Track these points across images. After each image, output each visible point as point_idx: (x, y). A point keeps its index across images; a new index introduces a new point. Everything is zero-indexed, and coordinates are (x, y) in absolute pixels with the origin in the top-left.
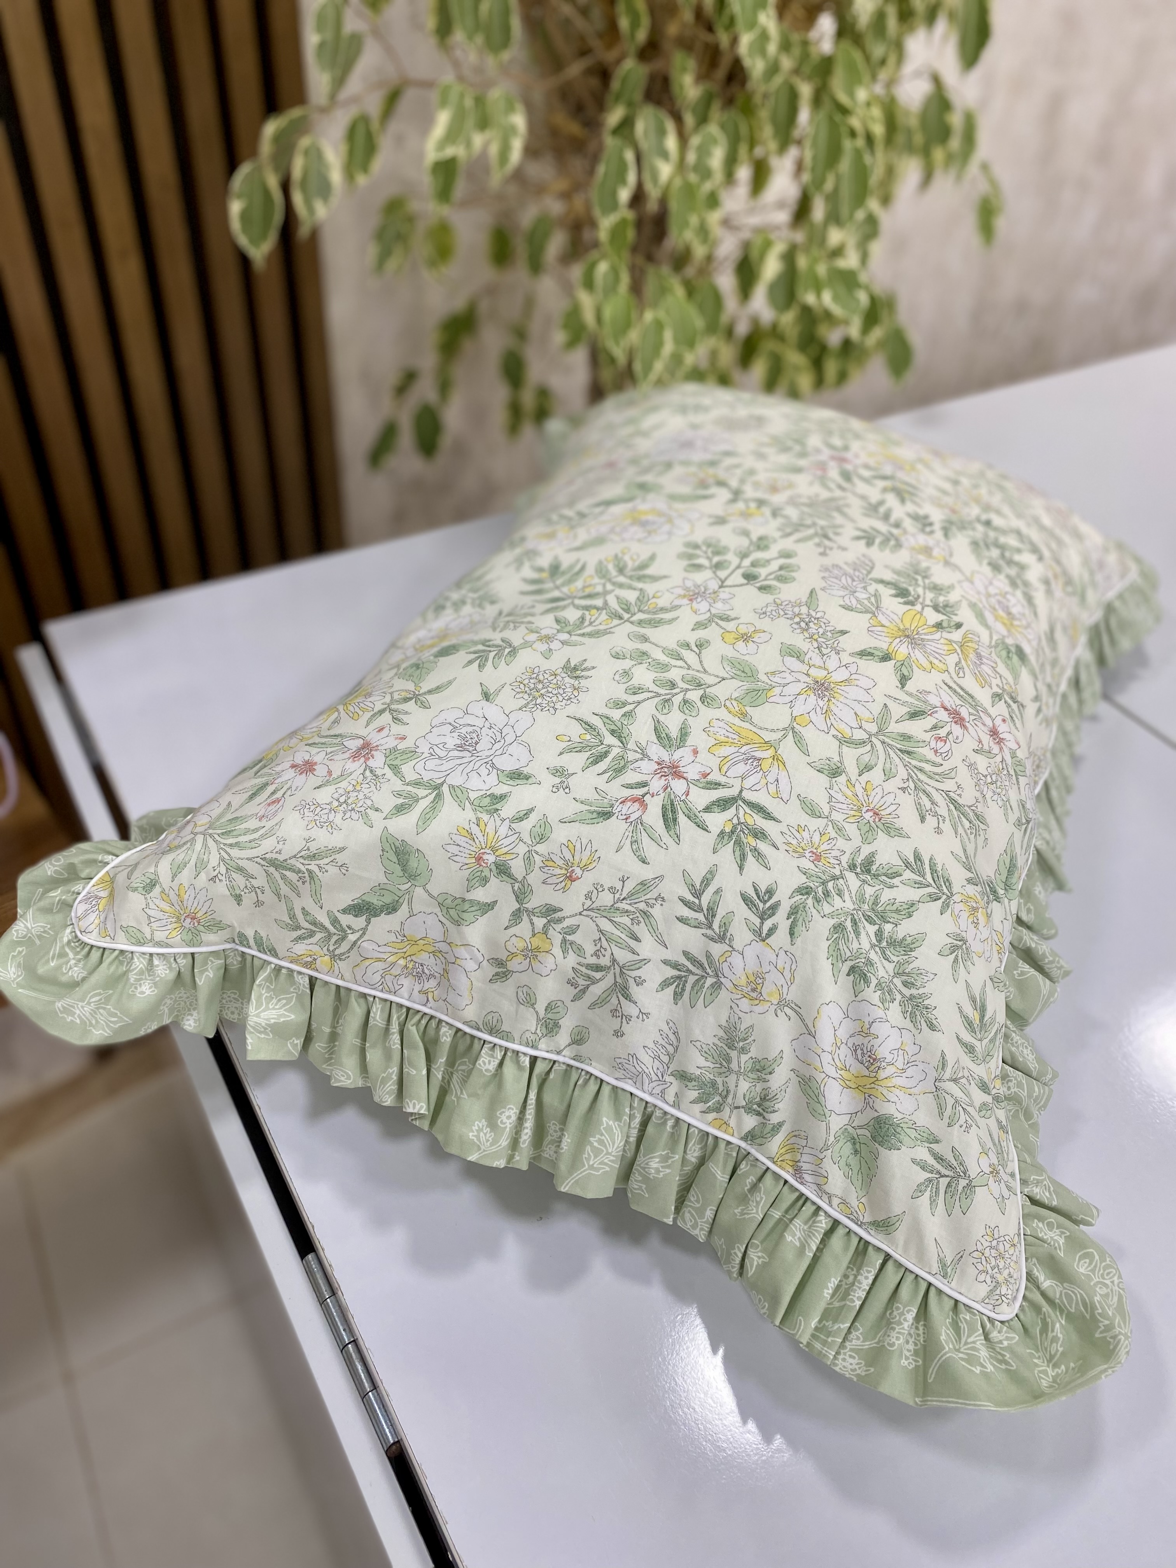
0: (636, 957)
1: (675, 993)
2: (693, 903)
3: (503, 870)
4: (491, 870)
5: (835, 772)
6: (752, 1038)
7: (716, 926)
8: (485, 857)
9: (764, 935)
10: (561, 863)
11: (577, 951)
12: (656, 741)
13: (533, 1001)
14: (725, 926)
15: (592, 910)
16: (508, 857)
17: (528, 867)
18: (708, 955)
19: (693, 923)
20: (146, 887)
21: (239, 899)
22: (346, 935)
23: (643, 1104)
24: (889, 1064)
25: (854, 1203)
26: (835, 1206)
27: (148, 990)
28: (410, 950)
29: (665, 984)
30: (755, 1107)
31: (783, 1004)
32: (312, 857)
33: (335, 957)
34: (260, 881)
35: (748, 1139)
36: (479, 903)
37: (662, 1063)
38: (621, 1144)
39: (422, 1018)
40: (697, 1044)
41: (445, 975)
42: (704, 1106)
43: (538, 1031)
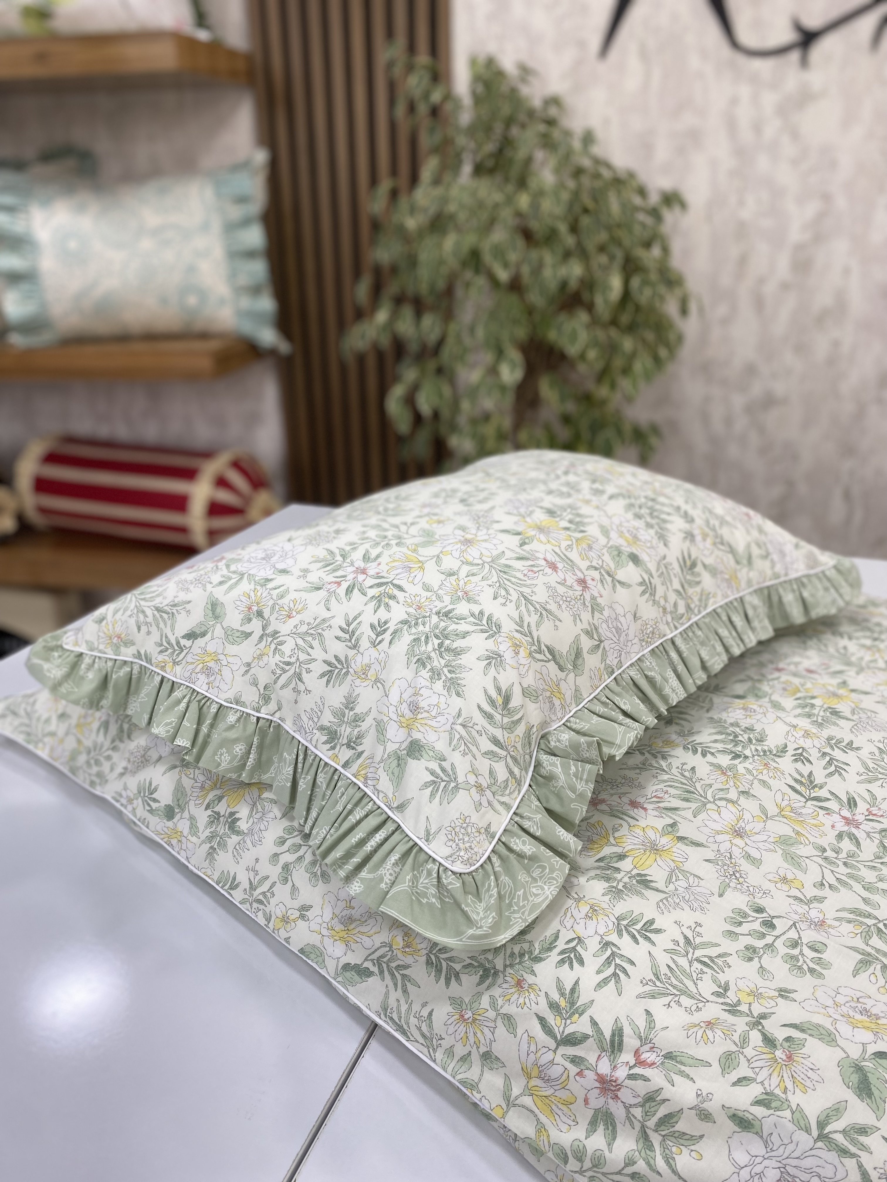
0: (309, 657)
1: (327, 681)
2: (346, 629)
3: (260, 614)
4: (254, 614)
5: (451, 574)
6: (358, 701)
7: (353, 641)
8: (253, 607)
9: (376, 644)
10: (287, 608)
11: (281, 655)
12: (362, 558)
13: (258, 682)
14: (358, 640)
15: (295, 634)
16: (263, 607)
17: (272, 612)
18: (346, 657)
19: (343, 639)
20: (101, 620)
21: (139, 628)
22: (182, 651)
23: (304, 747)
24: (425, 711)
25: (390, 796)
26: (380, 798)
27: (91, 675)
28: (207, 659)
29: (323, 675)
30: (352, 744)
31: (377, 680)
32: (175, 605)
33: (175, 663)
34: (150, 619)
35: (346, 765)
36: (245, 632)
37: (313, 721)
38: (289, 769)
39: (204, 698)
40: (332, 708)
41: (219, 673)
42: (328, 746)
43: (260, 702)
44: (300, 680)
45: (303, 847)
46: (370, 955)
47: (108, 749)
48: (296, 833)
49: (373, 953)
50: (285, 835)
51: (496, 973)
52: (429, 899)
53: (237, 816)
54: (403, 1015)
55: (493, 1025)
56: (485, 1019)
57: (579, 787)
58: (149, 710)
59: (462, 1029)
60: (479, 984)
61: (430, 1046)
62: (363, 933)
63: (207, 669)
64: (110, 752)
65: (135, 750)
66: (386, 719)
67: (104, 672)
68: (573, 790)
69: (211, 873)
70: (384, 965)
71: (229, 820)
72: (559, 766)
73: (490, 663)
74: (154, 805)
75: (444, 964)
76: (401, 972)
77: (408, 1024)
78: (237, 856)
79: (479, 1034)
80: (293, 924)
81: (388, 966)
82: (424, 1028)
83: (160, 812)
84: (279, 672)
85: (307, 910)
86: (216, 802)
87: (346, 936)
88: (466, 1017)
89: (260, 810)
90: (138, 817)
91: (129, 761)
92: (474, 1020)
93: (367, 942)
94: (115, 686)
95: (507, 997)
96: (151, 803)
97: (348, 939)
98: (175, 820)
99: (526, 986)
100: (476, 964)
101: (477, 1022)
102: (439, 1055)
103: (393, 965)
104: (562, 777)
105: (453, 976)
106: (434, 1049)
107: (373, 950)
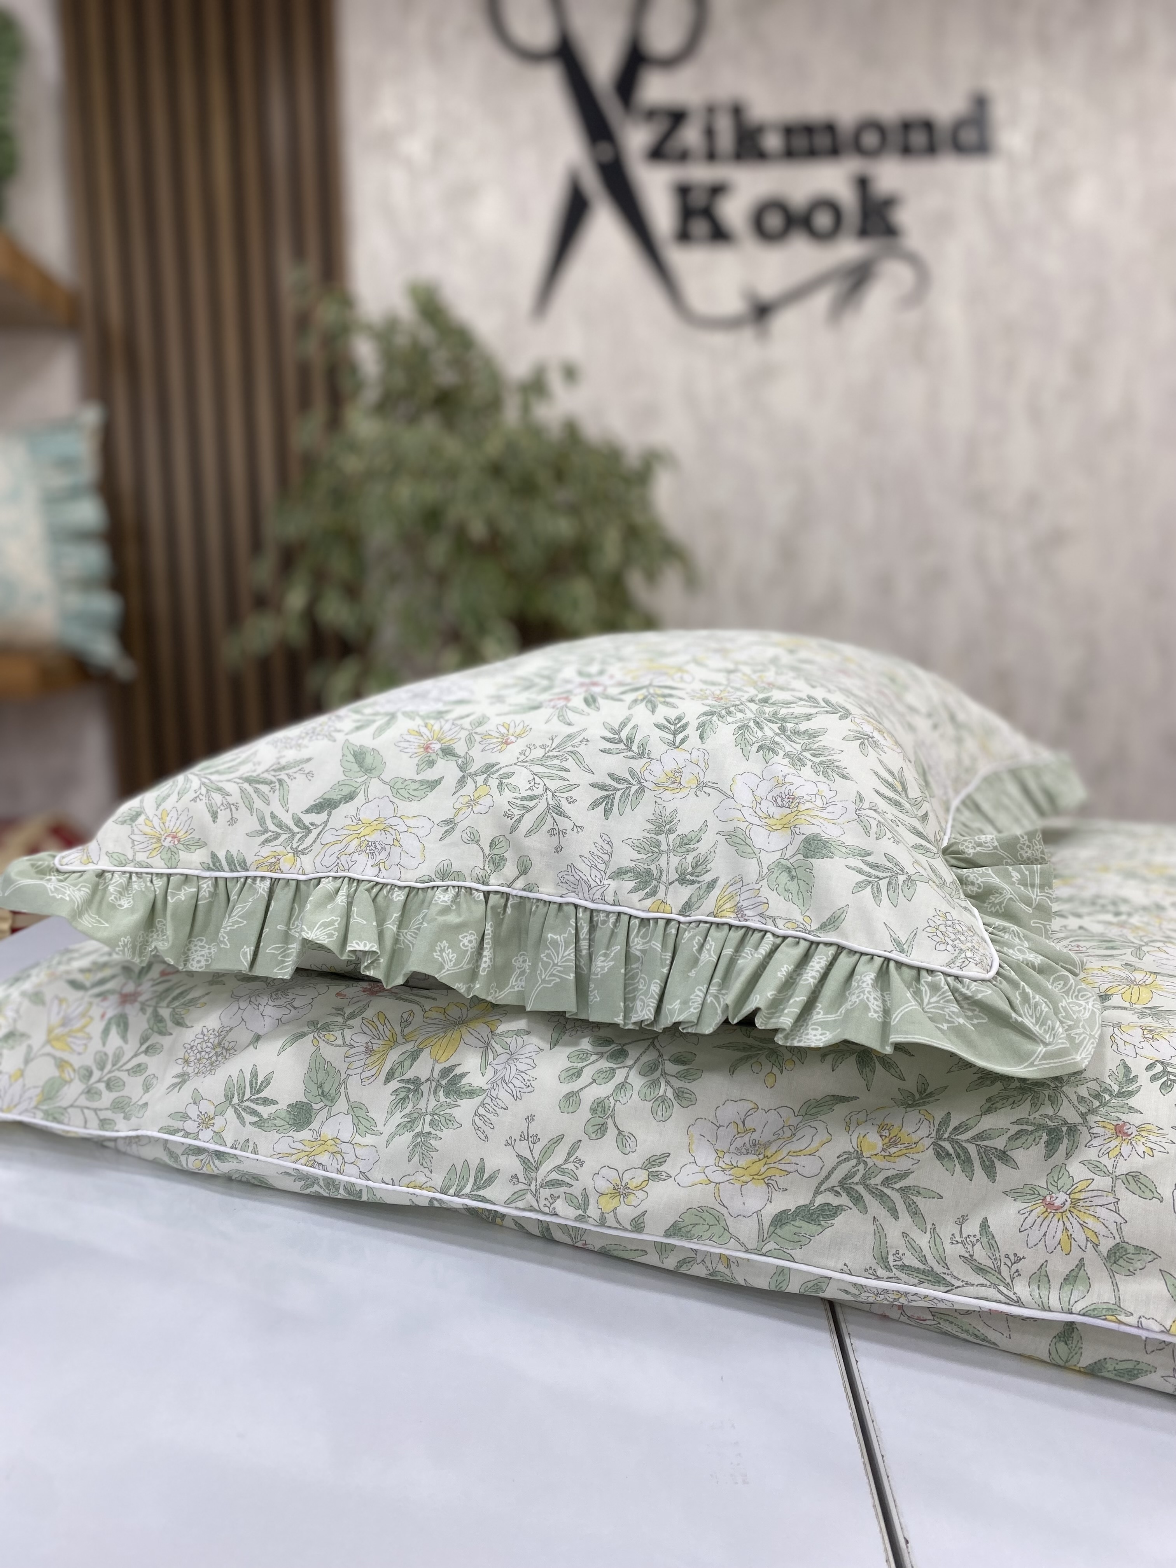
0: (566, 783)
1: (605, 810)
2: (614, 738)
3: (448, 752)
4: (437, 754)
5: (731, 672)
6: (677, 819)
7: (634, 749)
8: (432, 746)
9: (677, 744)
10: (497, 735)
11: (513, 790)
12: (579, 677)
13: (477, 838)
14: (643, 746)
15: (526, 762)
16: (451, 742)
17: (469, 745)
18: (631, 771)
19: (615, 751)
20: (134, 817)
21: (214, 816)
22: (310, 831)
23: (588, 913)
24: (807, 801)
25: (799, 918)
26: (781, 926)
27: (126, 903)
28: (364, 832)
29: (595, 804)
30: (688, 877)
31: (701, 786)
32: (283, 768)
33: (296, 852)
34: (236, 797)
35: (686, 909)
36: (428, 781)
37: (599, 870)
38: (566, 954)
39: (372, 888)
40: (629, 841)
41: (396, 843)
42: (642, 894)
43: (486, 868)
44: (562, 814)
45: (617, 1071)
46: (822, 1183)
47: (136, 1055)
48: (594, 1058)
49: (828, 1177)
50: (575, 1064)
51: (1073, 1130)
52: (948, 1022)
53: (458, 1071)
54: (927, 1252)
55: (1111, 1199)
56: (1095, 1193)
57: (1034, 897)
58: (254, 939)
59: (1055, 1226)
60: (1048, 1157)
61: (997, 1282)
62: (797, 1153)
63: (367, 845)
64: (142, 1059)
65: (198, 1041)
66: (743, 826)
67: (152, 896)
68: (1028, 902)
69: (424, 1179)
70: (860, 1189)
71: (444, 1082)
72: (994, 876)
73: (862, 743)
74: (265, 1111)
75: (972, 1149)
76: (897, 1186)
77: (942, 1260)
78: (484, 1127)
79: (1091, 1222)
80: (640, 1194)
81: (867, 1187)
82: (981, 1254)
83: (278, 1122)
84: (517, 812)
85: (661, 1164)
86: (407, 1063)
87: (763, 1170)
88: (1058, 1203)
89: (500, 1050)
90: (229, 1144)
91: (187, 1061)
92: (1075, 1203)
93: (809, 1165)
94: (174, 915)
95: (1113, 1154)
96: (260, 1108)
97: (768, 1174)
98: (315, 1125)
99: (1133, 1130)
100: (1030, 1128)
101: (1081, 1203)
102: (1022, 1289)
103: (877, 1180)
104: (1006, 887)
105: (996, 1161)
106: (1007, 1285)
107: (824, 1173)
